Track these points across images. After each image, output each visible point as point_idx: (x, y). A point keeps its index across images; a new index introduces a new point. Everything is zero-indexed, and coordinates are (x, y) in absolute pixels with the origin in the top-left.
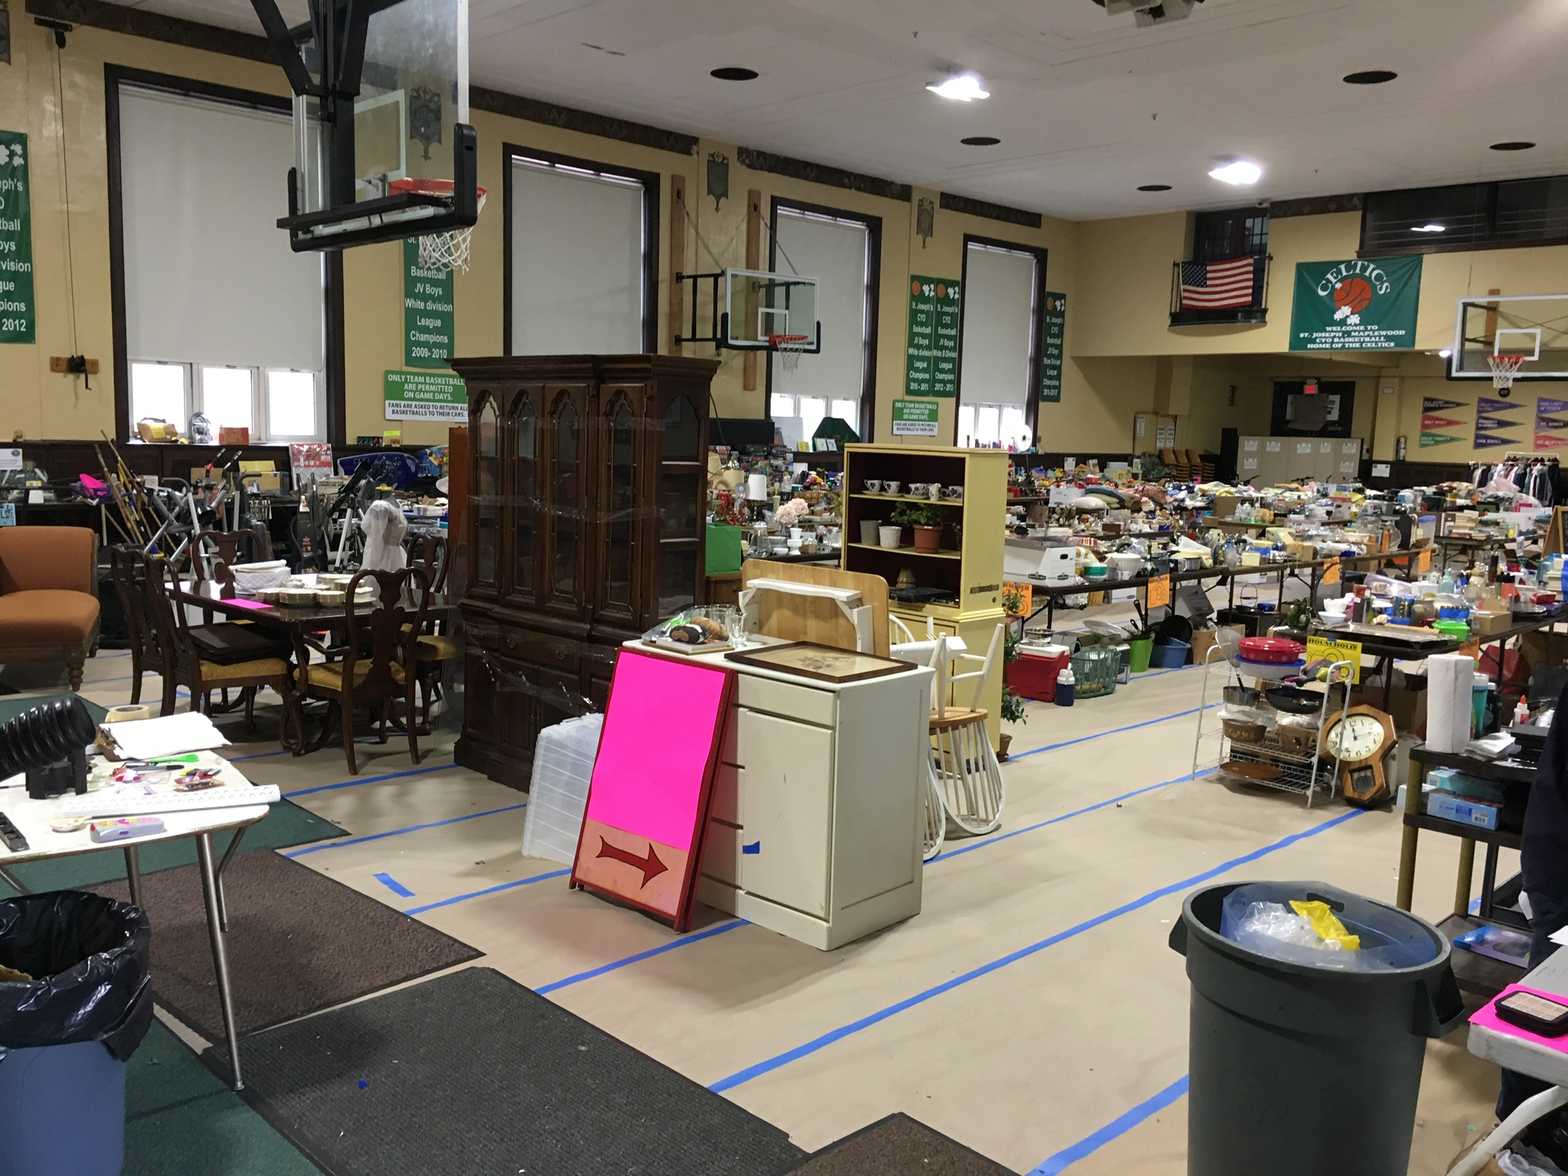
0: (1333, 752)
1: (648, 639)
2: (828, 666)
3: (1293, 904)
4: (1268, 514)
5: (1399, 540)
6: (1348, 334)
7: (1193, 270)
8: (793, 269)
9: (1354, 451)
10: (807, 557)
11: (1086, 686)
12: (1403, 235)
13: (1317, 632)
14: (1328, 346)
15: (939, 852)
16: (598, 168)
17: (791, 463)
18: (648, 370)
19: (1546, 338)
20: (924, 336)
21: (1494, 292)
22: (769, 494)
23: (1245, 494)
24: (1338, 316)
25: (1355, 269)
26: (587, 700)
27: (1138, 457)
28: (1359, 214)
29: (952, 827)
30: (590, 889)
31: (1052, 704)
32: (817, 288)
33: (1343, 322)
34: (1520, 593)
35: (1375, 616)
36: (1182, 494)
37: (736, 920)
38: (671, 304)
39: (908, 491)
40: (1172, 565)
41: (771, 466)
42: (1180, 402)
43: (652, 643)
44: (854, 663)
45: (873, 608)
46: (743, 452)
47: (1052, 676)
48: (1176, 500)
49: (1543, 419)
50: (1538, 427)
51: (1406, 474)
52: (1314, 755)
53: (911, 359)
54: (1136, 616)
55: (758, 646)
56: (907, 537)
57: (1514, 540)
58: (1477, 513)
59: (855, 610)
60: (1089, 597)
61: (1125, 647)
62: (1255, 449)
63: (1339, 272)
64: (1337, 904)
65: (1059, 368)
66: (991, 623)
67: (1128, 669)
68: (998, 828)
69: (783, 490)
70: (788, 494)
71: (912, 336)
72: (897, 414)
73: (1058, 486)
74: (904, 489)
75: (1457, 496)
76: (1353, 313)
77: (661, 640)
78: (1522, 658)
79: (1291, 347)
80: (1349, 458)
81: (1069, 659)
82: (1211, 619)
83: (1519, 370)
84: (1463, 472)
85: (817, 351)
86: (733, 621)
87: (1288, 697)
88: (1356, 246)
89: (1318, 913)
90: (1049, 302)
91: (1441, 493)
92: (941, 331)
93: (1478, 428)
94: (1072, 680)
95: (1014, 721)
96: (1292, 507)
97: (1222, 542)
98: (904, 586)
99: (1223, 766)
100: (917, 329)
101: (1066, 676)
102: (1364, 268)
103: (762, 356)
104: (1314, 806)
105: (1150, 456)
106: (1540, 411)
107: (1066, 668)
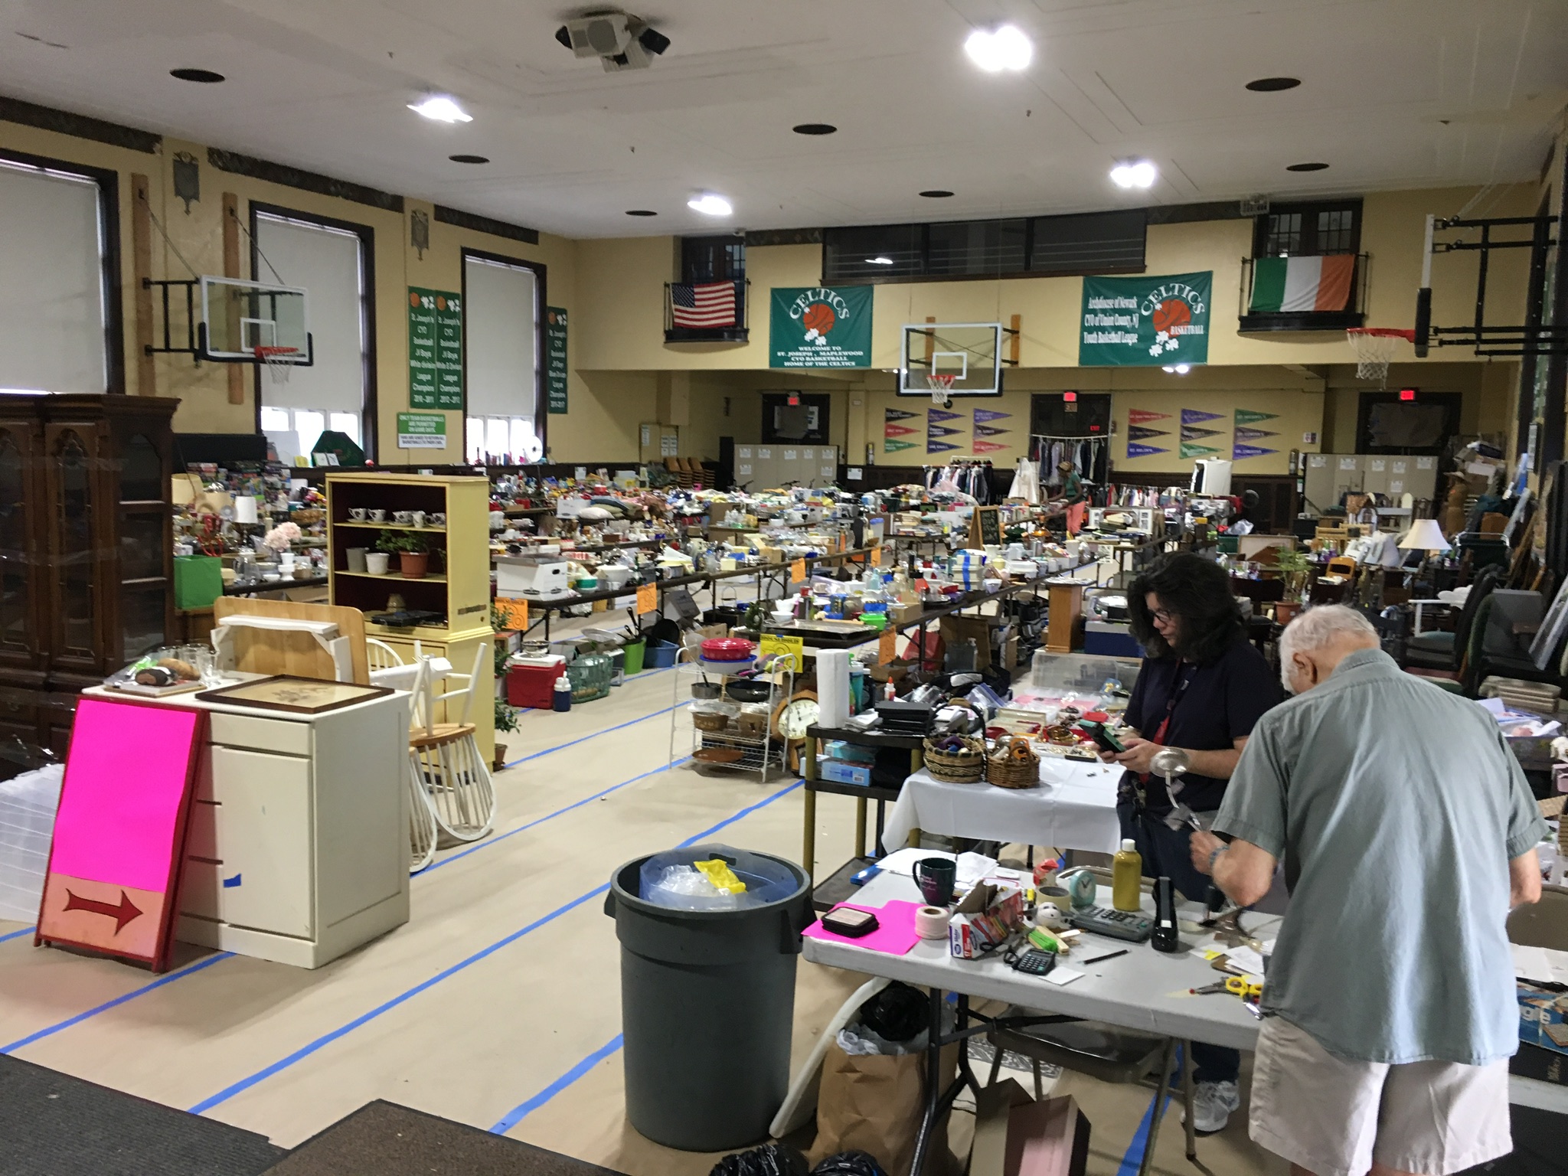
0: (783, 733)
1: (111, 684)
2: (305, 698)
3: (696, 864)
4: (753, 519)
5: (853, 541)
6: (816, 353)
7: (683, 290)
8: (279, 279)
9: (832, 457)
10: (301, 582)
11: (582, 691)
12: (857, 267)
13: (768, 631)
14: (801, 364)
15: (432, 862)
16: (42, 162)
17: (288, 480)
18: (99, 410)
19: (972, 360)
20: (425, 348)
21: (931, 320)
22: (260, 516)
23: (737, 500)
24: (808, 337)
25: (819, 295)
26: (47, 751)
27: (645, 466)
28: (820, 246)
29: (444, 837)
30: (58, 944)
31: (551, 711)
32: (306, 299)
33: (812, 343)
34: (930, 586)
35: (816, 613)
36: (681, 502)
37: (219, 953)
38: (138, 311)
39: (393, 519)
40: (658, 574)
41: (265, 483)
42: (680, 414)
43: (116, 688)
44: (333, 693)
45: (351, 639)
46: (232, 469)
47: (550, 684)
48: (675, 508)
49: (979, 428)
50: (975, 434)
51: (876, 476)
52: (765, 737)
53: (413, 372)
54: (629, 622)
55: (234, 683)
56: (394, 564)
57: (948, 536)
58: (920, 513)
59: (332, 642)
60: (593, 606)
61: (620, 652)
62: (749, 456)
63: (807, 298)
64: (731, 859)
65: (564, 381)
66: (474, 642)
67: (621, 672)
68: (490, 832)
69: (279, 510)
70: (284, 513)
71: (413, 348)
72: (402, 427)
73: (565, 498)
74: (388, 517)
75: (910, 497)
76: (820, 335)
77: (127, 684)
78: (940, 639)
79: (771, 364)
80: (827, 463)
81: (566, 667)
82: (697, 621)
83: (952, 388)
84: (916, 475)
85: (310, 363)
86: (206, 660)
87: (745, 688)
88: (818, 274)
89: (717, 869)
90: (551, 316)
91: (897, 495)
92: (443, 343)
93: (930, 436)
94: (568, 687)
95: (508, 730)
96: (773, 512)
97: (705, 549)
98: (394, 610)
99: (695, 754)
100: (417, 341)
101: (563, 684)
102: (827, 295)
103: (248, 369)
104: (769, 780)
105: (656, 464)
106: (976, 421)
107: (562, 676)
